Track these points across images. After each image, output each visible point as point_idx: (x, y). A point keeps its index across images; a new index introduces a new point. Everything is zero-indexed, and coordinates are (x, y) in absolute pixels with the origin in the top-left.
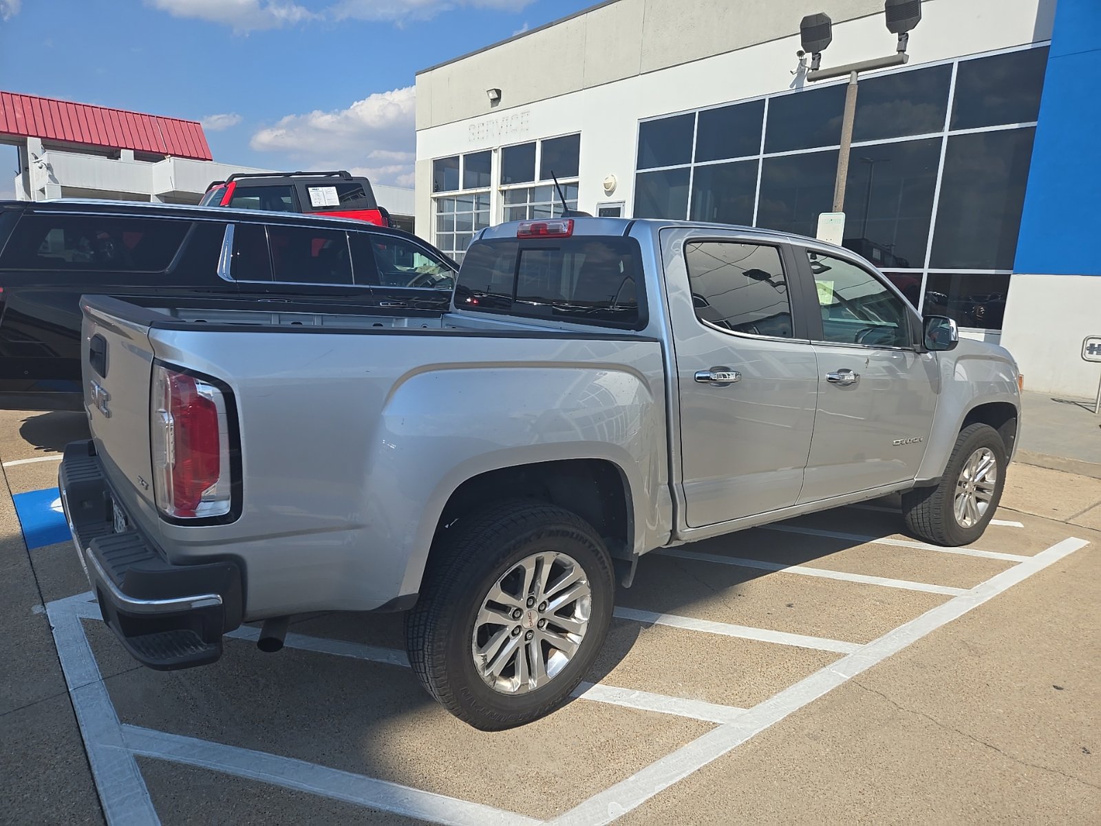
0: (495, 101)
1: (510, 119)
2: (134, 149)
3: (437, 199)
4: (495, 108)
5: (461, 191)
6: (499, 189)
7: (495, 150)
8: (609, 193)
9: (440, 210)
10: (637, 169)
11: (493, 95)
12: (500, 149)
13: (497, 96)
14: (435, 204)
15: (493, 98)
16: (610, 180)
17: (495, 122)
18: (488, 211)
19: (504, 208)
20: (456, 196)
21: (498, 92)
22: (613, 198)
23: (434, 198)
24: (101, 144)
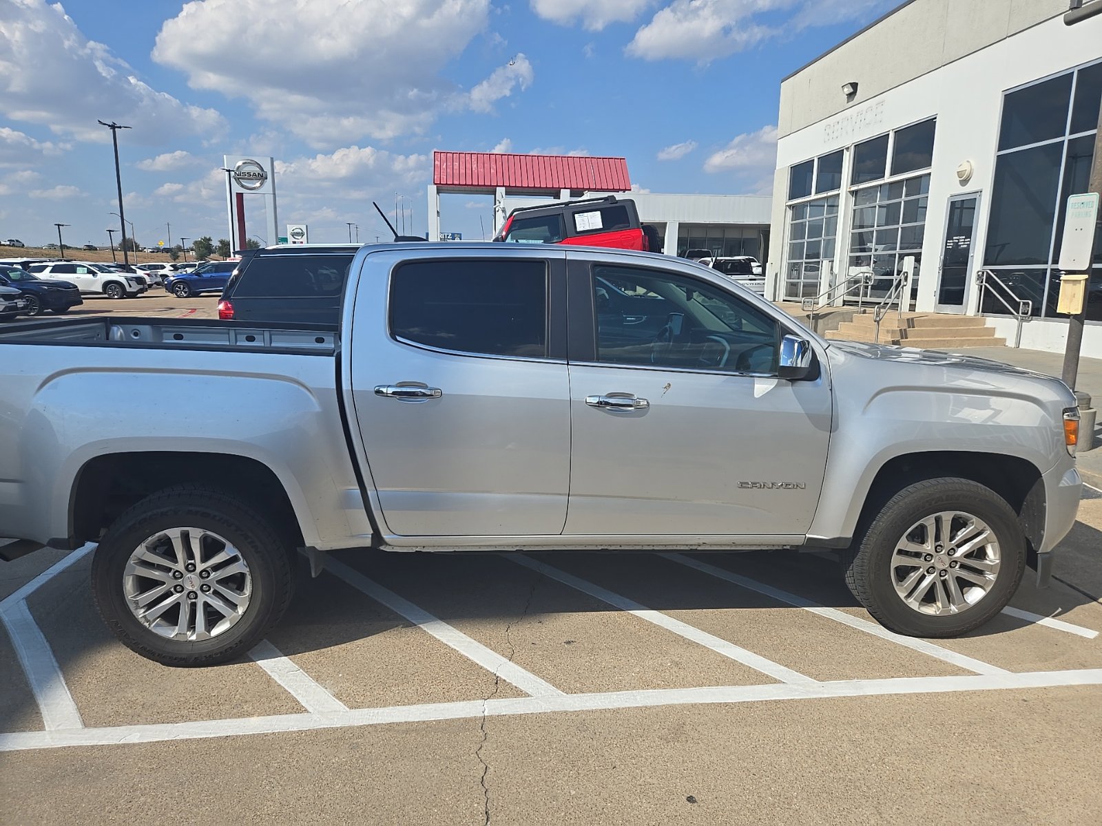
0: (851, 96)
1: (864, 112)
2: (571, 188)
3: (792, 207)
4: (851, 104)
5: (813, 196)
6: (848, 190)
7: (847, 149)
8: (964, 182)
9: (794, 218)
10: (999, 151)
11: (849, 90)
12: (853, 146)
13: (852, 90)
14: (790, 213)
15: (848, 93)
16: (966, 167)
17: (850, 119)
18: (836, 215)
19: (854, 210)
20: (810, 201)
21: (854, 86)
22: (969, 188)
23: (790, 206)
24: (528, 187)
